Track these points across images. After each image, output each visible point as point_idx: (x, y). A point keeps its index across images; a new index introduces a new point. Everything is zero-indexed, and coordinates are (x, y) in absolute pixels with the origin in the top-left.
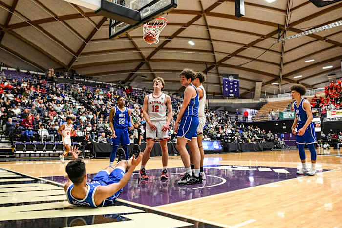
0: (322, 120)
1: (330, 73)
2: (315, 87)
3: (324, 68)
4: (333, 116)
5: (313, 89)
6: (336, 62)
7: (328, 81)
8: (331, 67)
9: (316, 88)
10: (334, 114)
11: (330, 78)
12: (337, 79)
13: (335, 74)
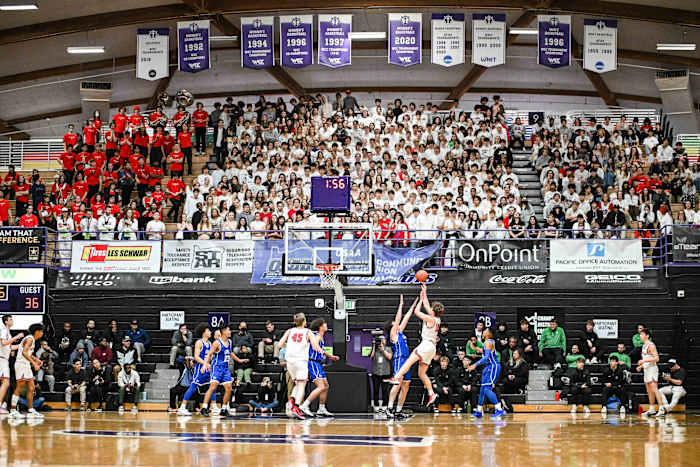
0: (50, 276)
1: (90, 77)
2: (25, 128)
3: (72, 51)
4: (96, 267)
5: (14, 137)
6: (121, 33)
7: (77, 111)
8: (100, 50)
9: (27, 137)
10: (102, 259)
11: (89, 96)
12: (113, 105)
13: (108, 86)
